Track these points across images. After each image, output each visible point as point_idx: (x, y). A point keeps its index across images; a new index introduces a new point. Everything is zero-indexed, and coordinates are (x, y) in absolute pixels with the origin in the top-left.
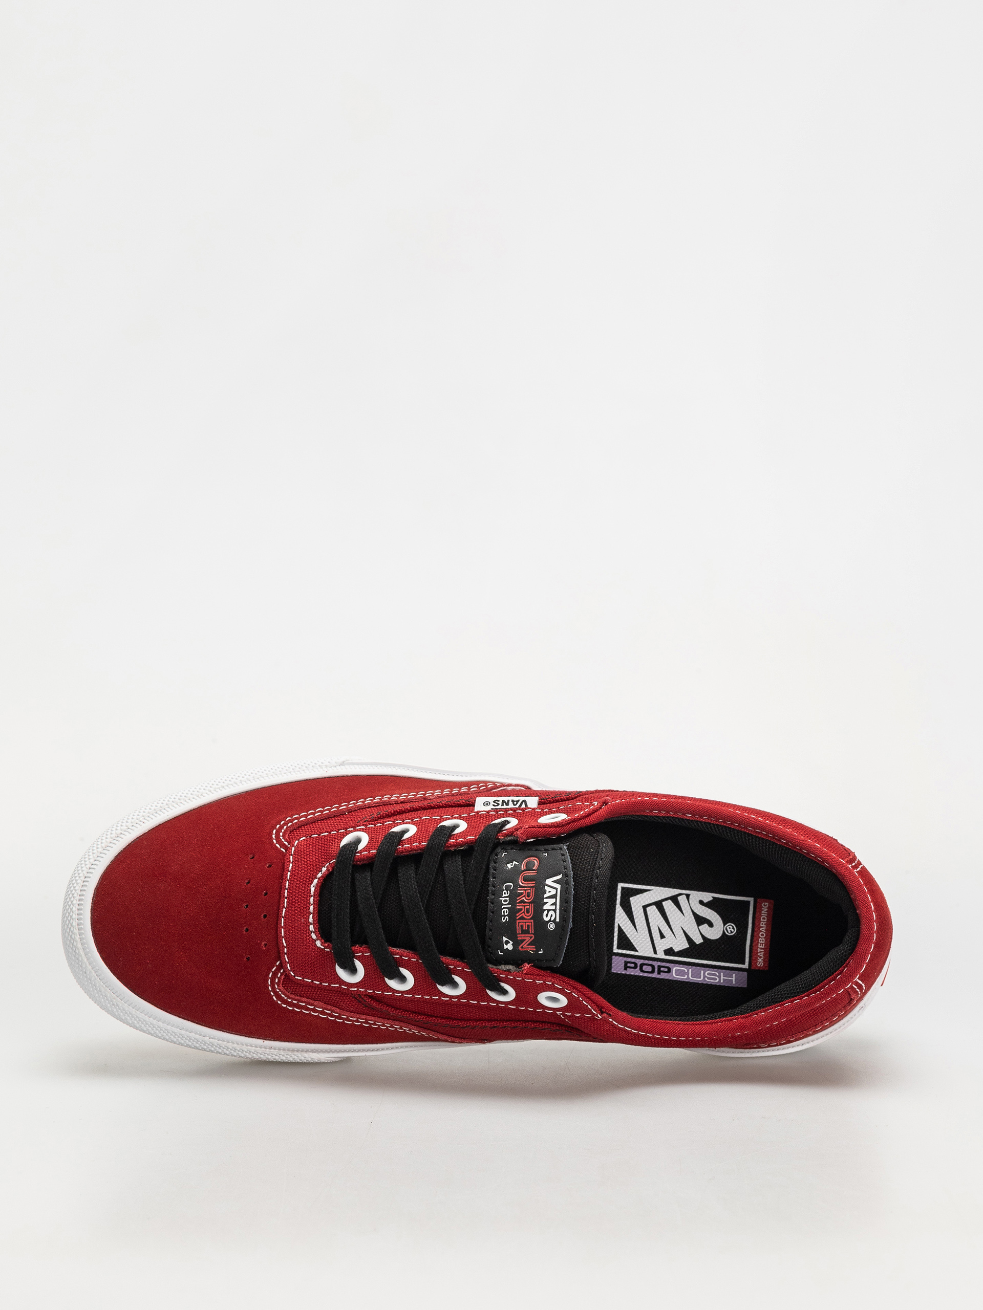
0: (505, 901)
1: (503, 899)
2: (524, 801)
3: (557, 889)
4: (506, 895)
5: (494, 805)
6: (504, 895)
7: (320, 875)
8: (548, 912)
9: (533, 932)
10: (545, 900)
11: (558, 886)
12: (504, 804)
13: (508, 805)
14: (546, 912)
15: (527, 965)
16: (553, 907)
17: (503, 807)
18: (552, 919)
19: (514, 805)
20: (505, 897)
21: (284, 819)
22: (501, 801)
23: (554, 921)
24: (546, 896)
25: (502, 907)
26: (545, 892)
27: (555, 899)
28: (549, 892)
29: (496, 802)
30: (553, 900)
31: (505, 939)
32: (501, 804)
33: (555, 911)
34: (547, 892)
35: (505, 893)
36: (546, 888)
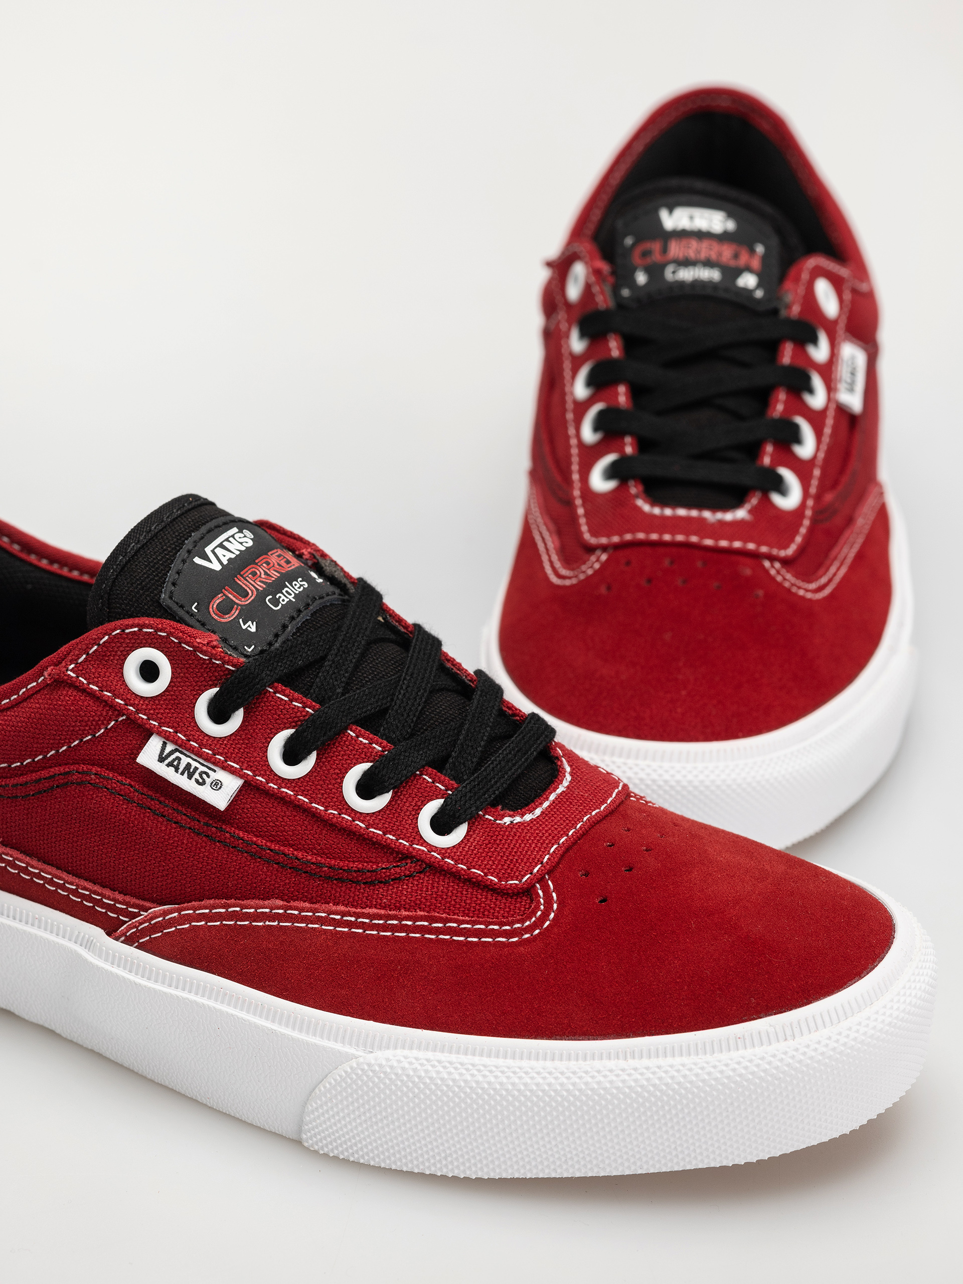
0: (289, 594)
1: (290, 597)
2: (161, 759)
3: (213, 551)
4: (283, 597)
5: (208, 776)
6: (286, 600)
8: (242, 543)
10: (237, 553)
11: (208, 551)
12: (191, 770)
13: (188, 763)
14: (245, 545)
15: (305, 553)
16: (231, 540)
17: (198, 765)
18: (241, 535)
19: (179, 759)
20: (287, 598)
22: (193, 779)
25: (297, 593)
26: (230, 560)
27: (224, 544)
28: (224, 556)
29: (201, 781)
30: (226, 544)
31: (317, 581)
32: (198, 772)
33: (232, 537)
34: (227, 558)
35: (283, 600)
36: (225, 562)
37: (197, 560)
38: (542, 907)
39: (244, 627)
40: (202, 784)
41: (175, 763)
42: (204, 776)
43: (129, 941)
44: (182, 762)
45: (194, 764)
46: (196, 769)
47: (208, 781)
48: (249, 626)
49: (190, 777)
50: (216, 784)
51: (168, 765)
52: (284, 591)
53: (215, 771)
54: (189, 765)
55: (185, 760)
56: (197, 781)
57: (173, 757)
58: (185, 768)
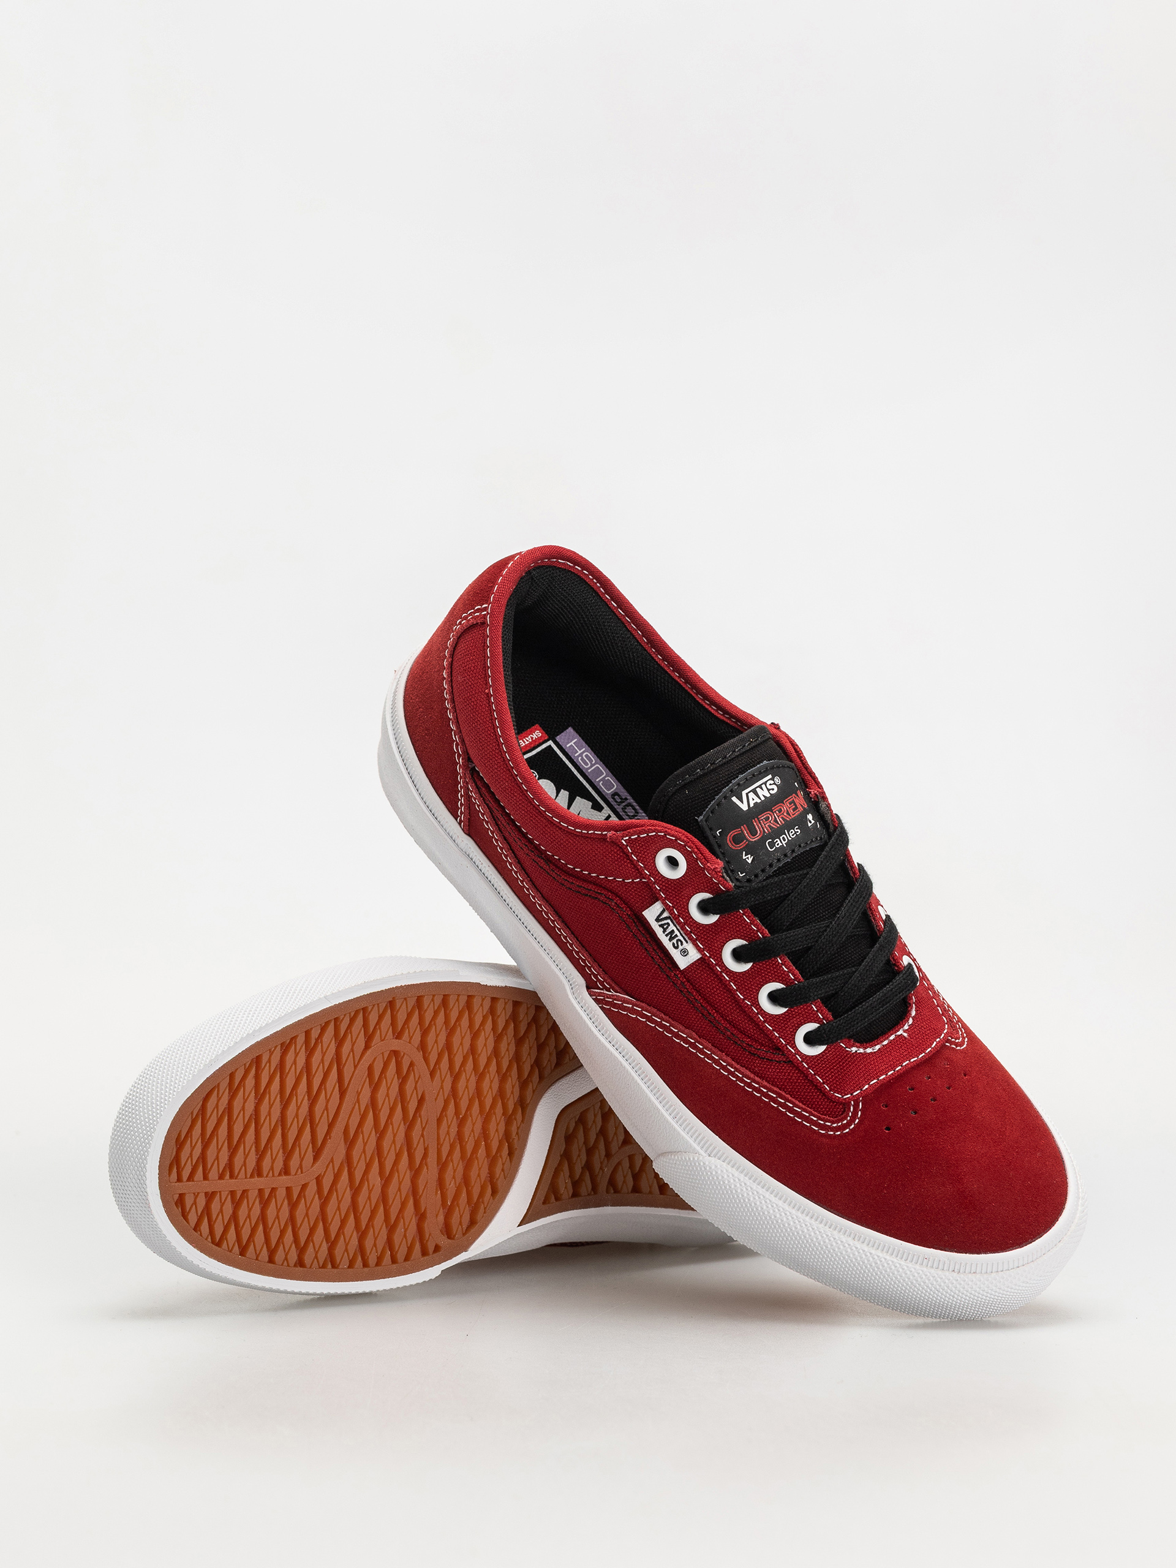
0: (784, 840)
1: (784, 842)
2: (658, 920)
3: (747, 794)
4: (779, 842)
6: (780, 844)
7: (861, 1050)
8: (770, 790)
9: (791, 797)
10: (763, 799)
11: (744, 793)
12: (673, 936)
13: (673, 930)
14: (771, 792)
15: (812, 793)
16: (763, 786)
17: (679, 934)
18: (772, 782)
19: (668, 924)
20: (782, 843)
21: (826, 1136)
22: (672, 942)
23: (772, 779)
24: (759, 801)
25: (790, 839)
26: (756, 804)
27: (757, 789)
28: (753, 800)
29: (676, 945)
30: (758, 790)
31: (810, 825)
32: (677, 938)
33: (765, 783)
34: (754, 801)
35: (778, 844)
36: (752, 805)
37: (734, 799)
38: (849, 1118)
39: (744, 858)
40: (676, 948)
41: (665, 927)
42: (679, 943)
43: (597, 1001)
44: (669, 927)
45: (677, 932)
46: (676, 936)
47: (681, 947)
48: (748, 858)
49: (670, 940)
50: (685, 952)
51: (660, 926)
52: (781, 838)
53: (687, 942)
54: (673, 931)
55: (672, 927)
56: (673, 944)
57: (665, 922)
58: (670, 932)
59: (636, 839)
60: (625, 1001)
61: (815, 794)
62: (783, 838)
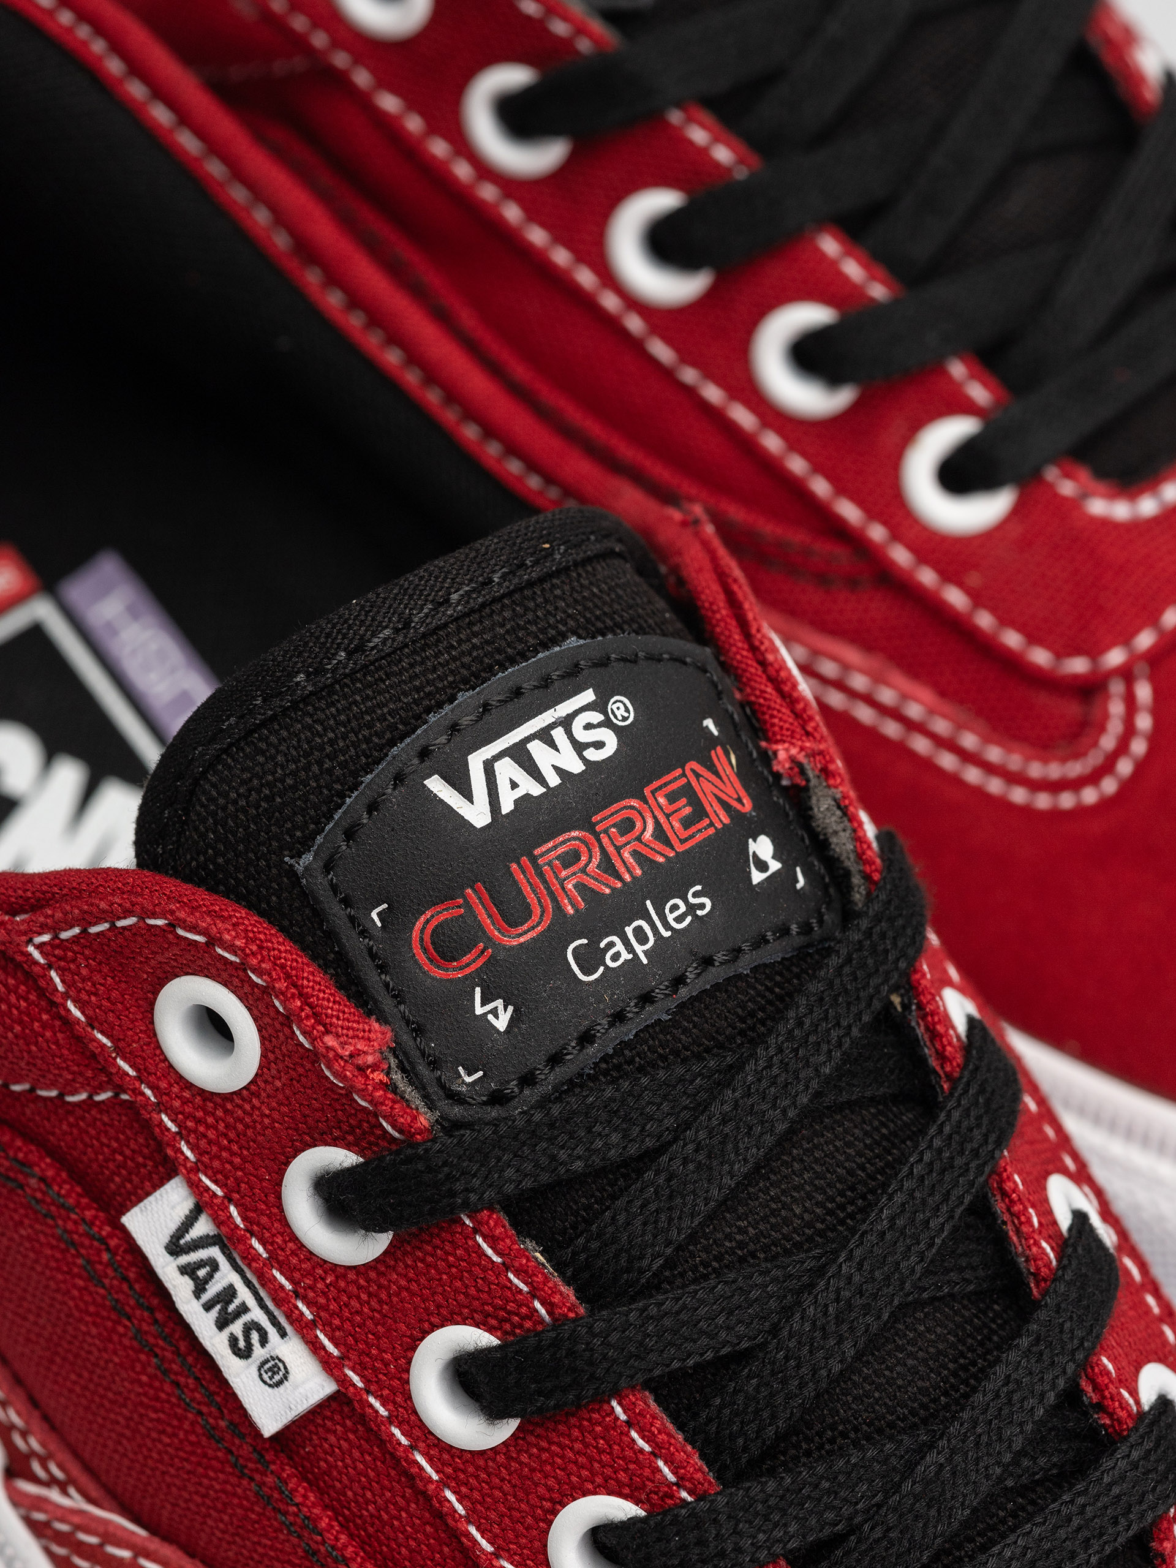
0: (642, 938)
1: (639, 949)
2: (175, 1248)
3: (489, 767)
4: (620, 947)
5: (264, 1341)
6: (626, 956)
8: (587, 745)
9: (678, 772)
10: (554, 780)
11: (476, 762)
12: (232, 1308)
13: (232, 1287)
14: (592, 755)
15: (782, 755)
16: (558, 734)
17: (251, 1302)
18: (596, 717)
19: (214, 1266)
20: (630, 950)
22: (228, 1331)
23: (599, 705)
24: (537, 790)
25: (667, 934)
26: (524, 802)
27: (530, 746)
28: (514, 785)
29: (242, 1344)
30: (536, 749)
31: (757, 877)
32: (245, 1318)
33: (566, 723)
34: (519, 793)
35: (616, 957)
36: (507, 806)
37: (436, 785)
39: (479, 1010)
40: (243, 1353)
41: (202, 1273)
42: (255, 1337)
44: (217, 1275)
45: (244, 1294)
46: (244, 1309)
47: (259, 1353)
48: (494, 1012)
49: (222, 1323)
50: (274, 1370)
51: (185, 1270)
52: (629, 930)
53: (283, 1334)
54: (230, 1292)
55: (227, 1276)
56: (233, 1341)
57: (202, 1254)
58: (218, 1295)
59: (75, 939)
60: (110, 1536)
61: (792, 759)
62: (639, 932)
